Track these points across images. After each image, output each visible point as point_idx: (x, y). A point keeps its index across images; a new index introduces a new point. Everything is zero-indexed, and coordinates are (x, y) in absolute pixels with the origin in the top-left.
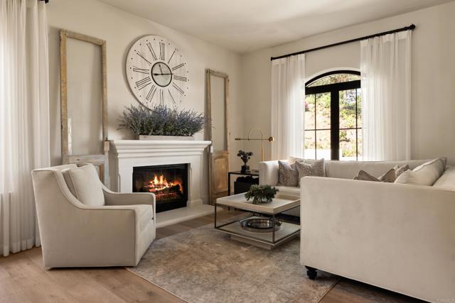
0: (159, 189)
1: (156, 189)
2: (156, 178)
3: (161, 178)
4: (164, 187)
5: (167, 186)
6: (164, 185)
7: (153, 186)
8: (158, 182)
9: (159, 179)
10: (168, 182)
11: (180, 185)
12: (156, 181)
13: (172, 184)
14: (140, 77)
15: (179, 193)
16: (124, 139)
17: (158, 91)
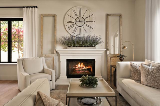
0: (80, 69)
1: (79, 69)
2: (79, 64)
3: (82, 64)
4: (83, 69)
5: (85, 68)
6: (83, 68)
7: (78, 67)
8: (80, 66)
9: (81, 65)
10: (85, 66)
11: (91, 68)
12: (79, 65)
13: (87, 67)
14: (70, 24)
15: (90, 71)
16: (64, 48)
17: (78, 29)
